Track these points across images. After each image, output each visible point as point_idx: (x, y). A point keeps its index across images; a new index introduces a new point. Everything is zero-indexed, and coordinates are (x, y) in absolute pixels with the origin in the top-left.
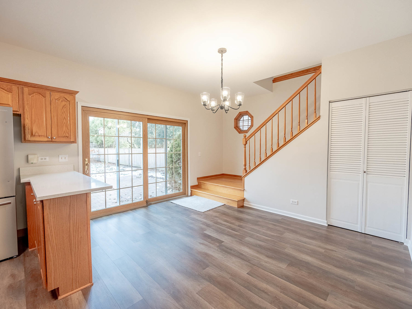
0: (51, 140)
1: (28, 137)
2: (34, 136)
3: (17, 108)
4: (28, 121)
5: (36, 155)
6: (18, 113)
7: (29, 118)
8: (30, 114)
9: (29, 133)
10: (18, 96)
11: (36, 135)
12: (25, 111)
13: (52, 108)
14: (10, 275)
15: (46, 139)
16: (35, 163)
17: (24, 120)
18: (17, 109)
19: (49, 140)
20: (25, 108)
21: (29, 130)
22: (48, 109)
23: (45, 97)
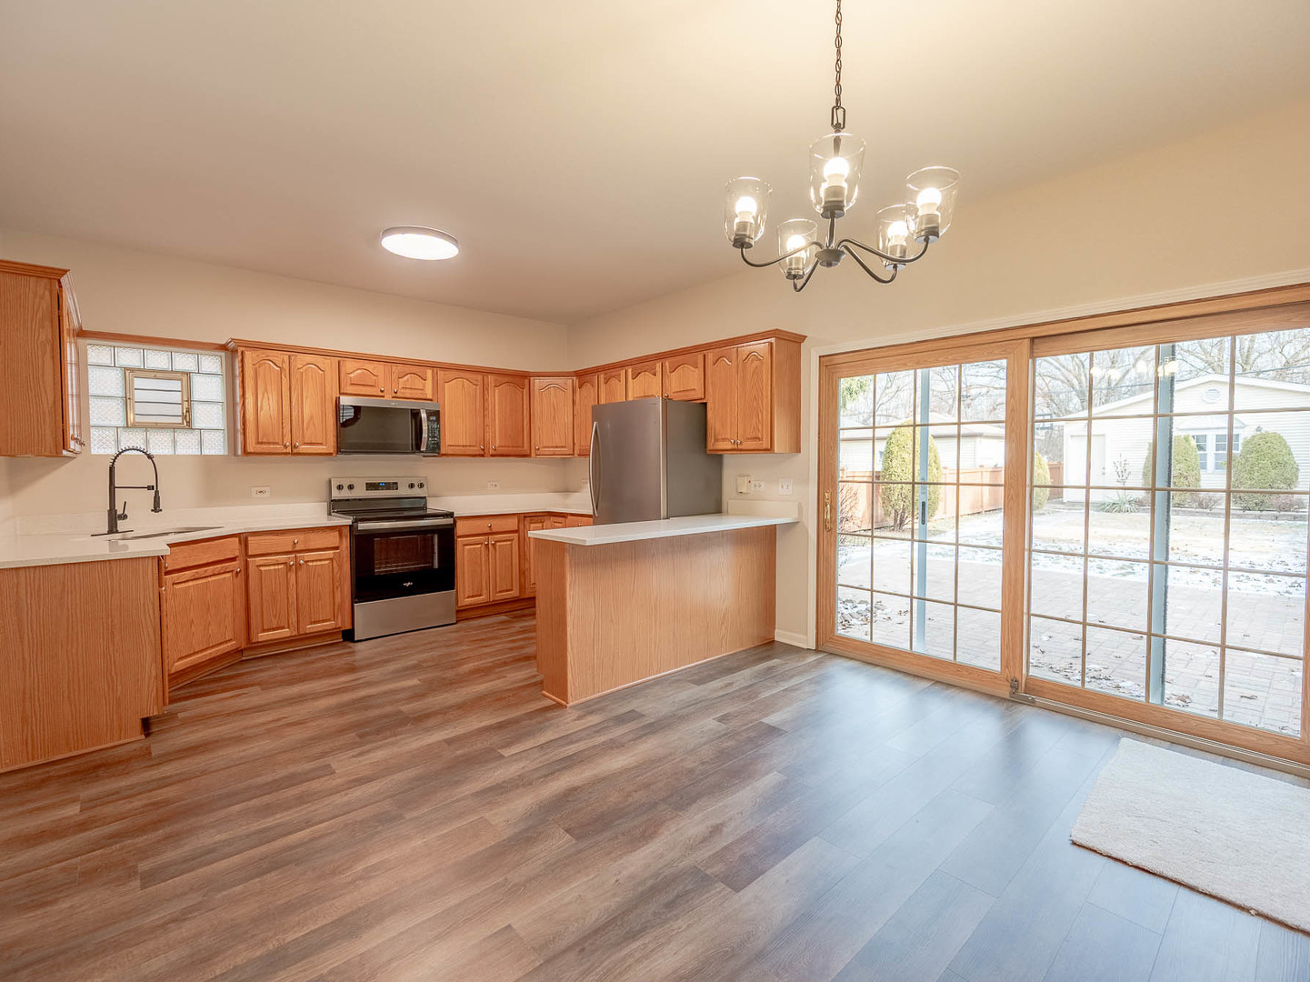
0: (735, 446)
1: (711, 443)
2: (717, 440)
3: (702, 391)
4: (712, 413)
5: (748, 478)
6: (704, 401)
7: (712, 409)
8: (713, 401)
9: (712, 436)
10: (703, 371)
11: (719, 438)
12: (708, 395)
15: (730, 446)
17: (708, 412)
18: (702, 393)
20: (709, 391)
21: (712, 429)
23: (731, 362)
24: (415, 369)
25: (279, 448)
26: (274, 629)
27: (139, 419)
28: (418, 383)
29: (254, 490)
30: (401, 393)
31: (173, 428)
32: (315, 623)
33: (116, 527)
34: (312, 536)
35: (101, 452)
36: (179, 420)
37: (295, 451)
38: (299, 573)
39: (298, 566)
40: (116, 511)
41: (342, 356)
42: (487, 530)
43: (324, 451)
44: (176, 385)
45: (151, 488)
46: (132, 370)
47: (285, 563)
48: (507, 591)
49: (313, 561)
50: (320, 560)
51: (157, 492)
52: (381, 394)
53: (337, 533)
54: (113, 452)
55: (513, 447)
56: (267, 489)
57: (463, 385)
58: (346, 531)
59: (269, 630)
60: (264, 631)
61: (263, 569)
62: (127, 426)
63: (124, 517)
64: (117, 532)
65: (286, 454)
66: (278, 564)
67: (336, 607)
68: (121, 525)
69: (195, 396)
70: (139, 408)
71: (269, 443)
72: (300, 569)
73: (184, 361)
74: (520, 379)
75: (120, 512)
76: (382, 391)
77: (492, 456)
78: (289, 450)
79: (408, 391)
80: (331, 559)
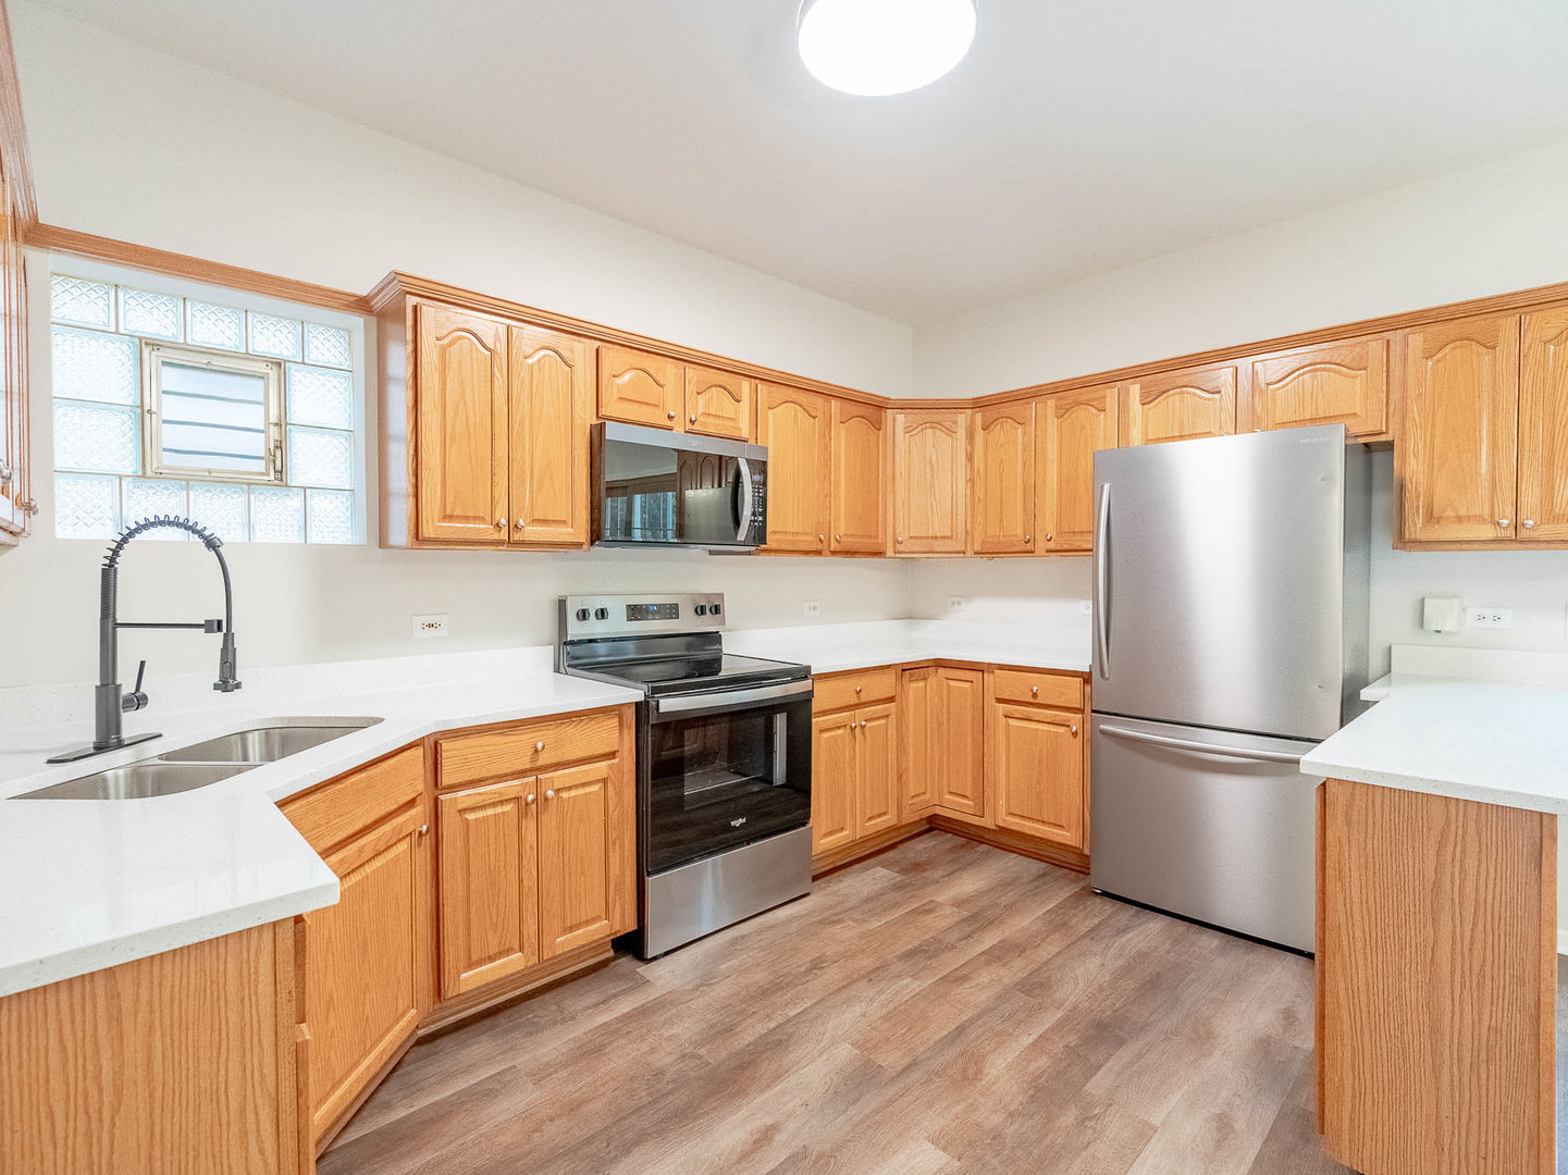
0: (1511, 533)
1: (1416, 527)
2: (1439, 520)
3: (1381, 420)
4: (1417, 463)
5: (1456, 601)
6: (1383, 438)
7: (1421, 452)
8: (1425, 436)
9: (1418, 512)
10: (1385, 375)
11: (1445, 514)
12: (1408, 425)
13: (1524, 387)
14: (1283, 1007)
15: (1488, 532)
16: (1450, 633)
17: (1403, 462)
18: (1381, 424)
19: (1501, 534)
20: (1410, 415)
21: (1418, 497)
22: (1508, 397)
23: (1494, 348)
24: (724, 378)
25: (484, 530)
26: (491, 959)
27: (169, 460)
28: (729, 407)
29: (418, 621)
30: (703, 423)
31: (248, 484)
32: (571, 929)
33: (118, 732)
34: (570, 730)
35: (83, 534)
36: (260, 466)
37: (517, 537)
38: (544, 819)
39: (542, 802)
40: (118, 688)
41: (605, 339)
42: (854, 700)
43: (568, 539)
44: (254, 389)
45: (212, 626)
46: (155, 345)
47: (517, 799)
48: (880, 815)
49: (570, 788)
50: (583, 785)
51: (229, 639)
52: (668, 423)
53: (615, 722)
54: (111, 535)
55: (862, 536)
56: (443, 620)
57: (796, 416)
58: (630, 716)
59: (481, 962)
60: (470, 966)
61: (471, 816)
62: (144, 475)
63: (139, 701)
64: (120, 745)
65: (499, 543)
66: (502, 802)
67: (612, 887)
68: (132, 723)
69: (297, 414)
70: (170, 436)
71: (466, 518)
72: (546, 809)
73: (272, 334)
74: (872, 409)
75: (127, 688)
76: (670, 417)
77: (834, 553)
78: (503, 535)
79: (712, 420)
80: (605, 781)
